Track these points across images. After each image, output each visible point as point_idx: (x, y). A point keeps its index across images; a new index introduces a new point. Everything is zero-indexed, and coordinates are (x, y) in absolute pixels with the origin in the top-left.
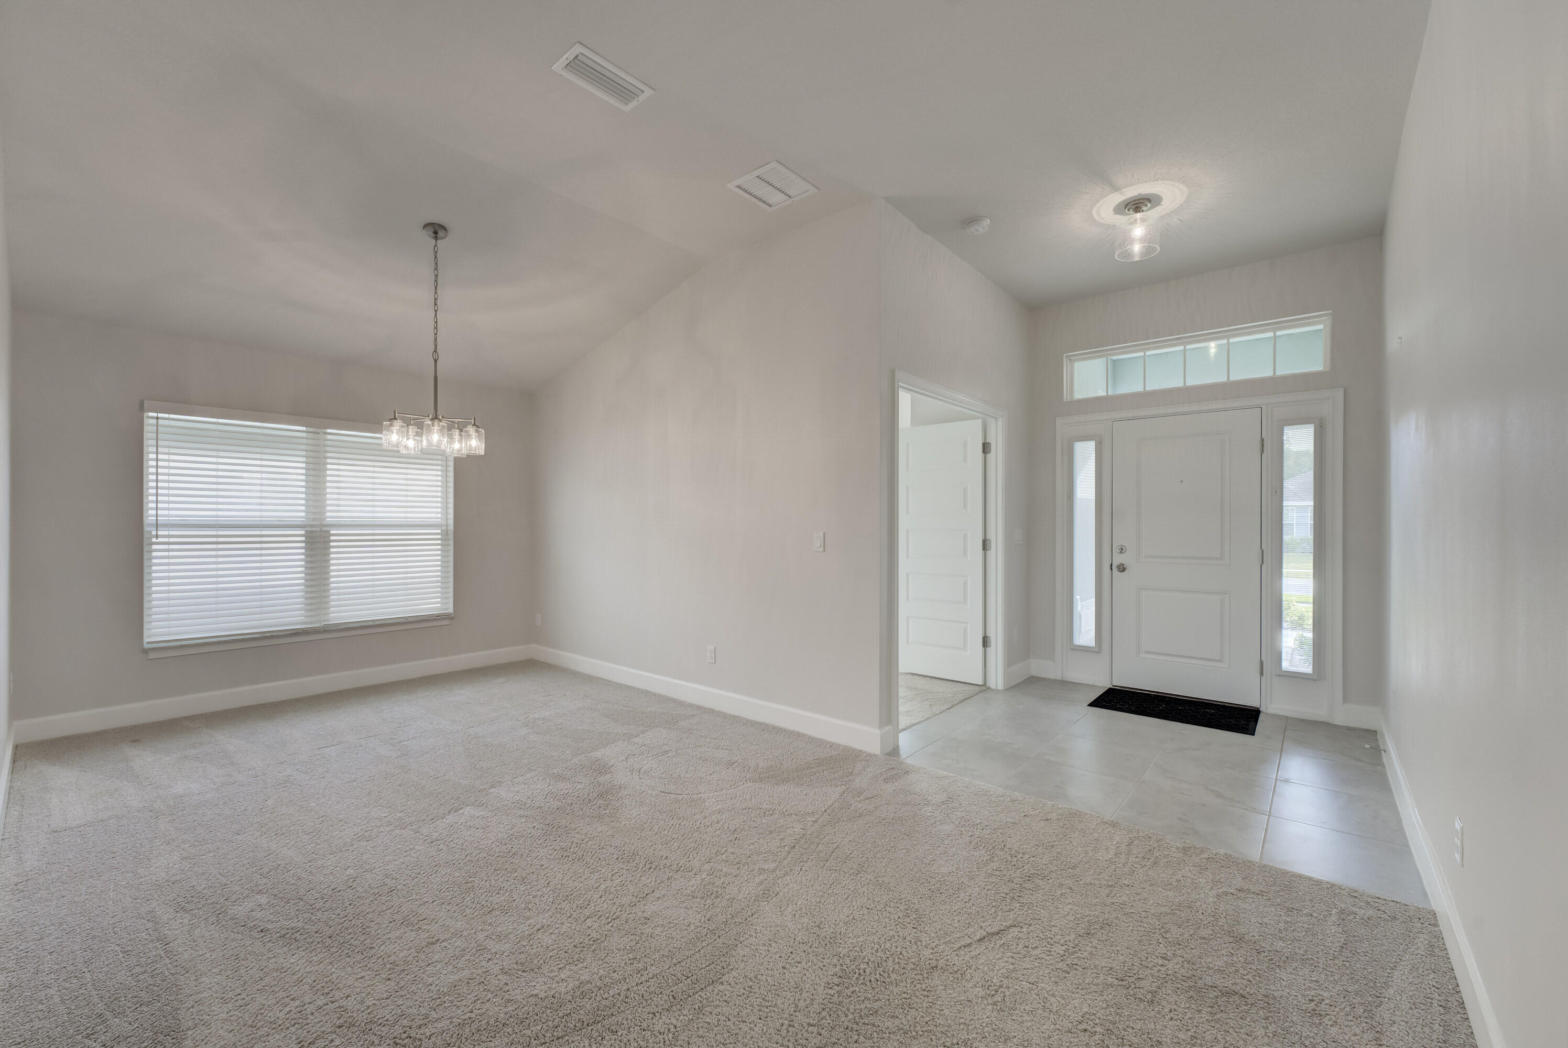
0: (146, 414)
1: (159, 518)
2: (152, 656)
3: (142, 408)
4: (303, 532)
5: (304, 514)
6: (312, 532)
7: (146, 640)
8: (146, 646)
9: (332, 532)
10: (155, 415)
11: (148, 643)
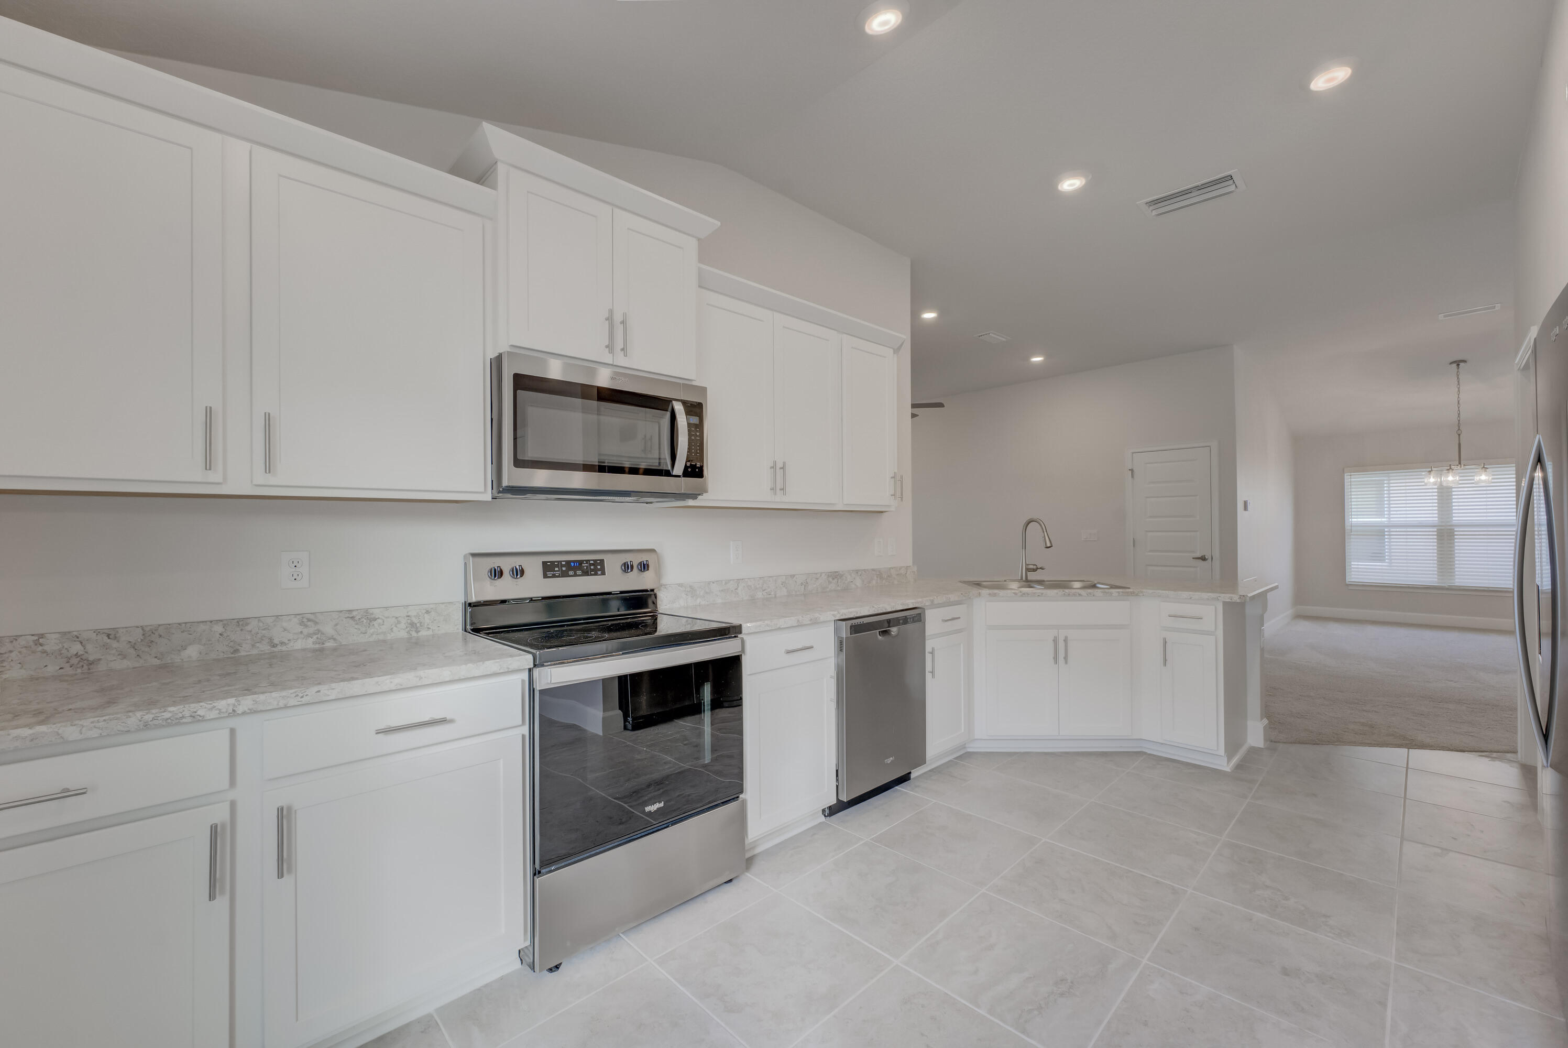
0: (1346, 474)
1: (1352, 528)
2: (1350, 588)
3: (1343, 472)
4: (1436, 530)
5: (1437, 519)
6: (1441, 529)
7: (1347, 581)
8: (1347, 583)
9: (1456, 529)
10: (1349, 474)
11: (1349, 582)
